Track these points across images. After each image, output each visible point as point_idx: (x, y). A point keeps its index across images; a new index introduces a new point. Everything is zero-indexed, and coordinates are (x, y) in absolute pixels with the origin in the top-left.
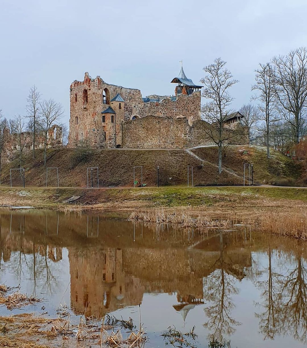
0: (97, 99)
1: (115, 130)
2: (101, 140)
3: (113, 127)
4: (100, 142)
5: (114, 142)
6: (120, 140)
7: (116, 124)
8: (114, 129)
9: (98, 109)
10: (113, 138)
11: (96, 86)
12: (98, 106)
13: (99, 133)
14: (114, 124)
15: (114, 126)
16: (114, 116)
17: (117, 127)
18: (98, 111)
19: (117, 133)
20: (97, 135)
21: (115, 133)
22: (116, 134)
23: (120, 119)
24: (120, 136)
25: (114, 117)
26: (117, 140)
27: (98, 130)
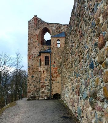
0: (32, 40)
1: (51, 74)
2: (37, 89)
3: (47, 70)
4: (36, 91)
5: (49, 90)
6: (58, 87)
7: (52, 67)
8: (48, 73)
9: (33, 51)
10: (47, 85)
11: (32, 27)
12: (34, 48)
13: (34, 80)
14: (50, 67)
15: (49, 69)
16: (49, 56)
17: (53, 70)
18: (33, 54)
19: (53, 77)
20: (31, 83)
21: (50, 78)
22: (52, 79)
23: (58, 59)
24: (59, 82)
25: (49, 58)
26: (54, 86)
27: (33, 77)
